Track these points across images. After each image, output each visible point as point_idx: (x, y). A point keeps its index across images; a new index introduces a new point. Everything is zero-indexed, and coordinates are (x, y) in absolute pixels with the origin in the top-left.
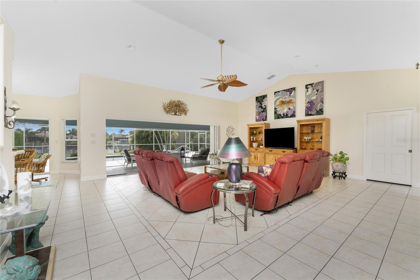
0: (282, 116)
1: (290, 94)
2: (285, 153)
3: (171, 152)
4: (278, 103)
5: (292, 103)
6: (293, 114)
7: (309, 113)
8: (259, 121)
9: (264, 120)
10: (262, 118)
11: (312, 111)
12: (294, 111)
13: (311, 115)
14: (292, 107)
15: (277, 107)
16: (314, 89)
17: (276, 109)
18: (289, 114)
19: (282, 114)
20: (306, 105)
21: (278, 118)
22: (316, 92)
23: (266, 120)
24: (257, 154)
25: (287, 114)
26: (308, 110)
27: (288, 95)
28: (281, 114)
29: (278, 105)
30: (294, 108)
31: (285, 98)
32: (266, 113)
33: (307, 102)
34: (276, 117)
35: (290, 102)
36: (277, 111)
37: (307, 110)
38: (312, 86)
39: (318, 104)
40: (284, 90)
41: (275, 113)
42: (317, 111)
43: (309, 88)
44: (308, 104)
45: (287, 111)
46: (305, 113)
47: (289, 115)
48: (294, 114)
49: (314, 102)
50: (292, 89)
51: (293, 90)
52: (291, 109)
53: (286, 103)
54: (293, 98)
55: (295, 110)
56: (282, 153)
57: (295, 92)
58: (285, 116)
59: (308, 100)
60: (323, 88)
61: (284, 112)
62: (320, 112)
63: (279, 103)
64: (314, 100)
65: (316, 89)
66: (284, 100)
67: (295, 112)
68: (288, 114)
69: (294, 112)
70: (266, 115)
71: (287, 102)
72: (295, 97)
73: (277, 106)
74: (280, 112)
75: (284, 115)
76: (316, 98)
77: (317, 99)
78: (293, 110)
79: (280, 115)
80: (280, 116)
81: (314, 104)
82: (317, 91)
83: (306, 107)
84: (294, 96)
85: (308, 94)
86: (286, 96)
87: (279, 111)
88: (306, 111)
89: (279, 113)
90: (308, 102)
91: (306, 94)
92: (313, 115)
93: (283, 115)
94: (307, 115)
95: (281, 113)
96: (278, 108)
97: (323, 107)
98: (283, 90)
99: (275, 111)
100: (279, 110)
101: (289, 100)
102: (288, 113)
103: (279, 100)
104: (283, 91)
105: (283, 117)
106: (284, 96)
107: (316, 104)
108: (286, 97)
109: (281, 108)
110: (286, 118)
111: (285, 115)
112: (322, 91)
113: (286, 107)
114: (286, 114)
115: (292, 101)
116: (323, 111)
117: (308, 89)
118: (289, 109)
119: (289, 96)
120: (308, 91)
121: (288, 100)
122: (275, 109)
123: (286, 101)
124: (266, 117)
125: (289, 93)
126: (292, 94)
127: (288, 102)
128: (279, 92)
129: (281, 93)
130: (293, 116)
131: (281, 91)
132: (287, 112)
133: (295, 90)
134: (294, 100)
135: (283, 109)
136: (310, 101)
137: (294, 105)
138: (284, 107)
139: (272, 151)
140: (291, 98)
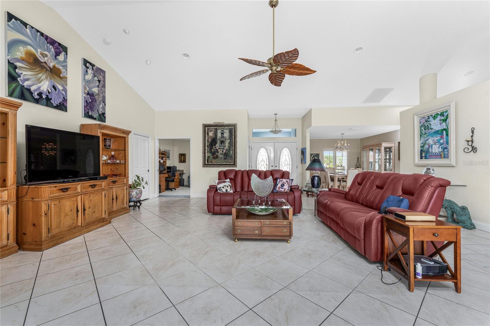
0: (36, 96)
1: (57, 54)
2: (95, 188)
4: (20, 52)
5: (61, 78)
6: (63, 104)
7: (90, 114)
11: (94, 111)
12: (64, 98)
13: (91, 117)
14: (60, 88)
15: (18, 64)
16: (95, 76)
17: (15, 67)
18: (53, 99)
19: (35, 90)
20: (85, 96)
21: (23, 97)
22: (98, 84)
25: (50, 97)
26: (88, 108)
27: (51, 53)
28: (32, 89)
29: (22, 60)
30: (65, 90)
31: (43, 55)
33: (87, 92)
34: (17, 93)
35: (56, 72)
36: (20, 76)
37: (87, 106)
38: (93, 69)
39: (100, 104)
40: (42, 34)
41: (12, 77)
42: (99, 114)
43: (89, 68)
44: (88, 96)
45: (50, 91)
46: (84, 111)
47: (55, 102)
48: (65, 104)
49: (96, 97)
50: (60, 44)
51: (61, 49)
52: (59, 89)
53: (47, 70)
54: (61, 67)
55: (66, 96)
56: (91, 189)
57: (67, 58)
58: (45, 101)
59: (88, 89)
60: (104, 81)
61: (39, 88)
62: (102, 117)
63: (24, 56)
64: (96, 95)
65: (97, 78)
66: (39, 56)
67: (67, 100)
68: (51, 99)
69: (65, 100)
72: (65, 66)
75: (40, 94)
76: (97, 92)
77: (98, 94)
78: (63, 94)
79: (29, 90)
80: (27, 94)
81: (96, 101)
82: (99, 81)
83: (85, 100)
85: (87, 77)
86: (47, 53)
87: (28, 80)
88: (85, 107)
89: (26, 84)
90: (88, 94)
91: (84, 75)
92: (95, 119)
93: (38, 94)
94: (87, 115)
95: (31, 86)
96: (21, 67)
97: (105, 111)
98: (38, 31)
99: (12, 71)
100: (25, 77)
101: (54, 66)
102: (52, 96)
103: (26, 49)
104: (39, 34)
105: (37, 101)
106: (41, 48)
107: (98, 102)
108: (47, 56)
109: (29, 73)
110: (47, 105)
111: (44, 97)
112: (104, 86)
113: (46, 78)
114: (47, 96)
115: (61, 73)
116: (105, 117)
118: (54, 87)
119: (54, 58)
120: (87, 71)
121: (51, 65)
122: (12, 65)
123: (45, 62)
125: (53, 50)
126: (61, 57)
127: (50, 68)
128: (25, 25)
129: (31, 32)
130: (62, 107)
131: (32, 28)
132: (49, 93)
133: (67, 54)
134: (64, 72)
135: (39, 81)
136: (90, 93)
137: (65, 86)
138: (40, 75)
139: (69, 188)
140: (57, 63)
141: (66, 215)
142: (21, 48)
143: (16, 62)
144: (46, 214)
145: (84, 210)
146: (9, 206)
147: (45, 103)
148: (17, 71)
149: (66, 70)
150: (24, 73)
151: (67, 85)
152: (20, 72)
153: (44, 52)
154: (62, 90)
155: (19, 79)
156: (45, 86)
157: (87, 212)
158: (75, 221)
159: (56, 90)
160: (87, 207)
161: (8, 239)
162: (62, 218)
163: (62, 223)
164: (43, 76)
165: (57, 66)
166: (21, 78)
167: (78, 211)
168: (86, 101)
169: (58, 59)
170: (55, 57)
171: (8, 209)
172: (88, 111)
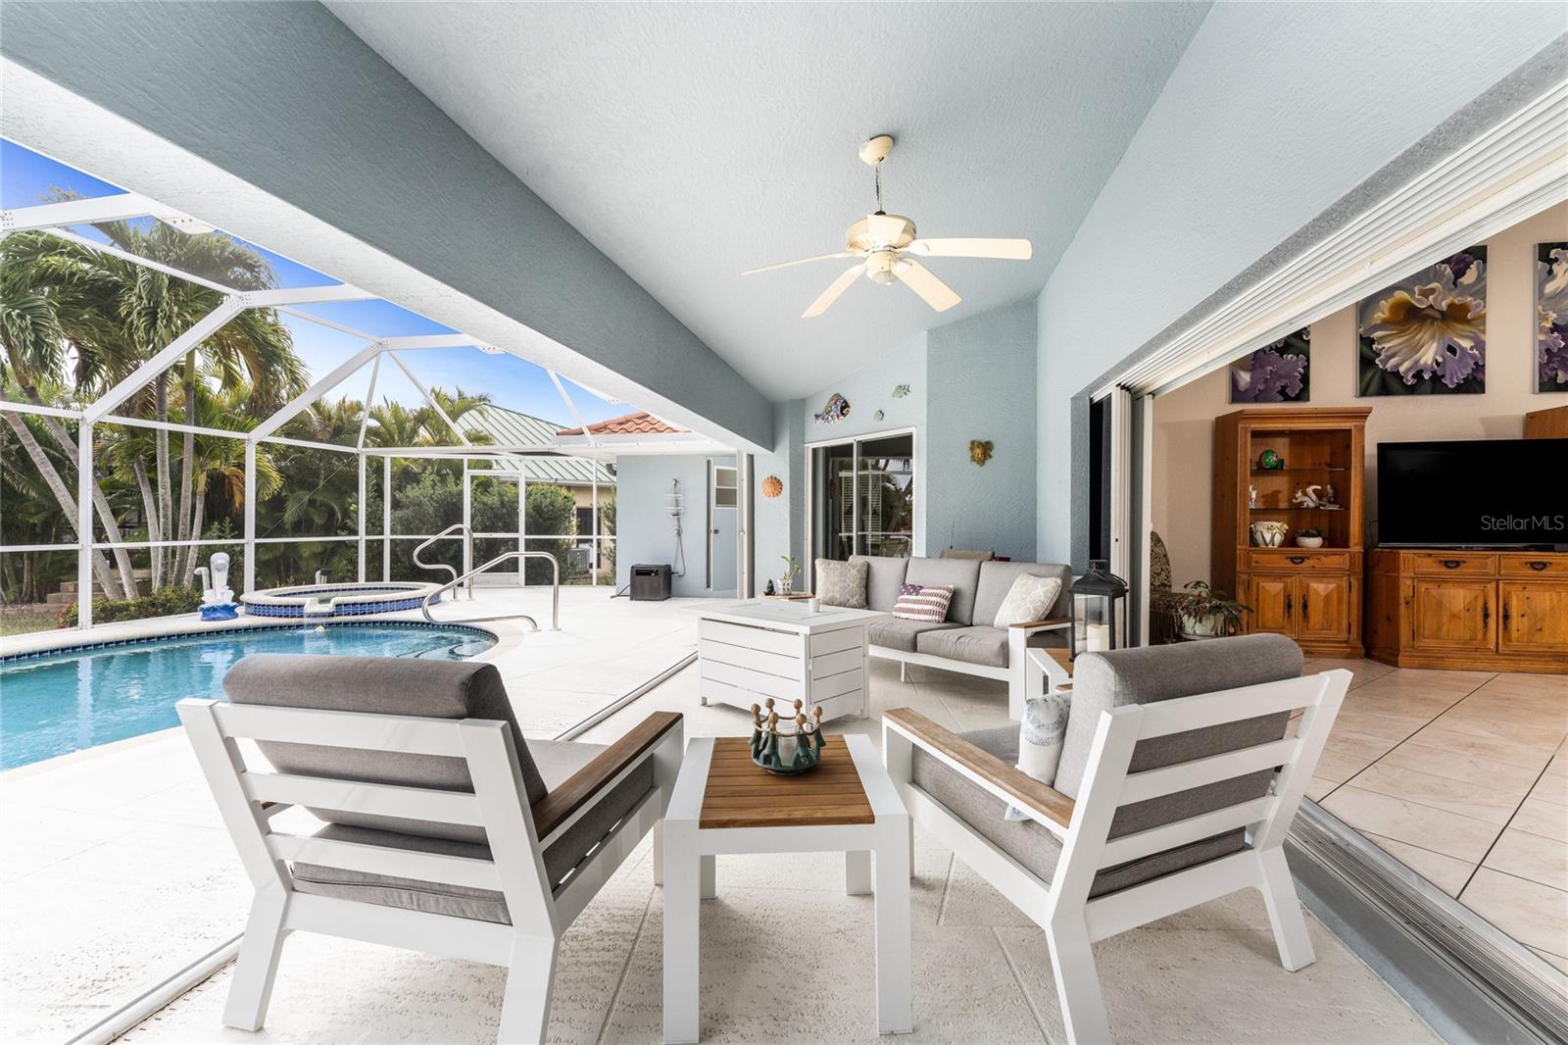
0: (1410, 381)
1: (1460, 274)
2: (1544, 572)
3: (308, 609)
4: (1382, 311)
5: (1468, 322)
6: (1475, 378)
7: (1561, 380)
8: (1256, 400)
9: (1287, 398)
10: (1279, 384)
12: (1476, 363)
14: (1466, 344)
15: (1377, 335)
17: (1373, 341)
18: (1448, 375)
19: (1408, 370)
20: (1542, 337)
21: (1385, 390)
23: (1303, 395)
24: (1301, 582)
25: (1439, 374)
26: (1556, 365)
27: (1444, 280)
28: (1402, 369)
29: (1384, 324)
30: (1480, 345)
31: (1425, 294)
32: (1308, 360)
33: (1549, 325)
34: (1374, 386)
35: (1456, 315)
36: (1379, 355)
37: (1549, 361)
41: (1366, 362)
43: (1556, 260)
44: (1556, 334)
45: (1440, 360)
46: (1541, 377)
47: (1455, 376)
48: (1479, 376)
50: (1466, 252)
51: (1471, 260)
52: (1463, 349)
53: (1434, 319)
54: (1469, 299)
55: (1483, 357)
56: (1529, 572)
57: (1485, 269)
58: (1428, 386)
59: (1553, 316)
61: (1417, 362)
63: (1387, 315)
66: (1418, 301)
67: (1484, 366)
68: (1443, 376)
69: (1480, 367)
70: (1307, 368)
71: (1438, 315)
72: (1480, 291)
73: (1377, 328)
74: (1393, 361)
75: (1418, 375)
78: (1473, 356)
79: (1396, 374)
80: (1393, 383)
83: (1544, 347)
84: (1478, 287)
85: (1550, 288)
86: (1434, 285)
87: (1393, 356)
88: (1543, 366)
89: (1389, 365)
90: (1555, 328)
91: (1541, 285)
93: (1414, 376)
94: (1550, 386)
95: (1400, 364)
96: (1382, 338)
99: (1367, 351)
100: (1389, 353)
101: (1451, 306)
102: (1445, 370)
103: (1391, 301)
105: (1411, 390)
106: (1420, 282)
108: (1433, 291)
109: (1397, 341)
110: (1434, 392)
111: (1427, 376)
113: (1433, 337)
114: (1434, 373)
117: (1555, 266)
118: (1452, 350)
119: (1453, 286)
120: (1550, 272)
121: (1444, 305)
122: (1366, 341)
123: (1431, 306)
124: (1305, 379)
125: (1448, 271)
126: (1470, 277)
127: (1441, 312)
130: (1474, 384)
132: (1438, 364)
133: (1485, 262)
134: (1478, 305)
135: (1417, 348)
136: (1561, 323)
137: (1480, 334)
138: (1419, 336)
139: (1464, 562)
140: (1460, 295)
141: (1455, 616)
142: (1383, 302)
143: (1373, 332)
144: (1407, 603)
145: (1506, 617)
146: (1352, 579)
147: (1429, 389)
148: (1374, 347)
149: (1484, 299)
150: (1387, 346)
151: (1484, 332)
152: (1380, 347)
153: (1429, 287)
154: (1472, 348)
155: (1377, 361)
156: (1430, 355)
157: (1515, 622)
158: (1480, 636)
159: (1455, 354)
160: (1514, 612)
161: (1349, 632)
162: (1445, 619)
163: (1445, 628)
164: (1424, 335)
165: (1456, 301)
166: (1382, 357)
167: (1486, 615)
168: (1548, 351)
169: (1461, 283)
170: (1455, 283)
171: (1350, 583)
172: (1552, 373)
